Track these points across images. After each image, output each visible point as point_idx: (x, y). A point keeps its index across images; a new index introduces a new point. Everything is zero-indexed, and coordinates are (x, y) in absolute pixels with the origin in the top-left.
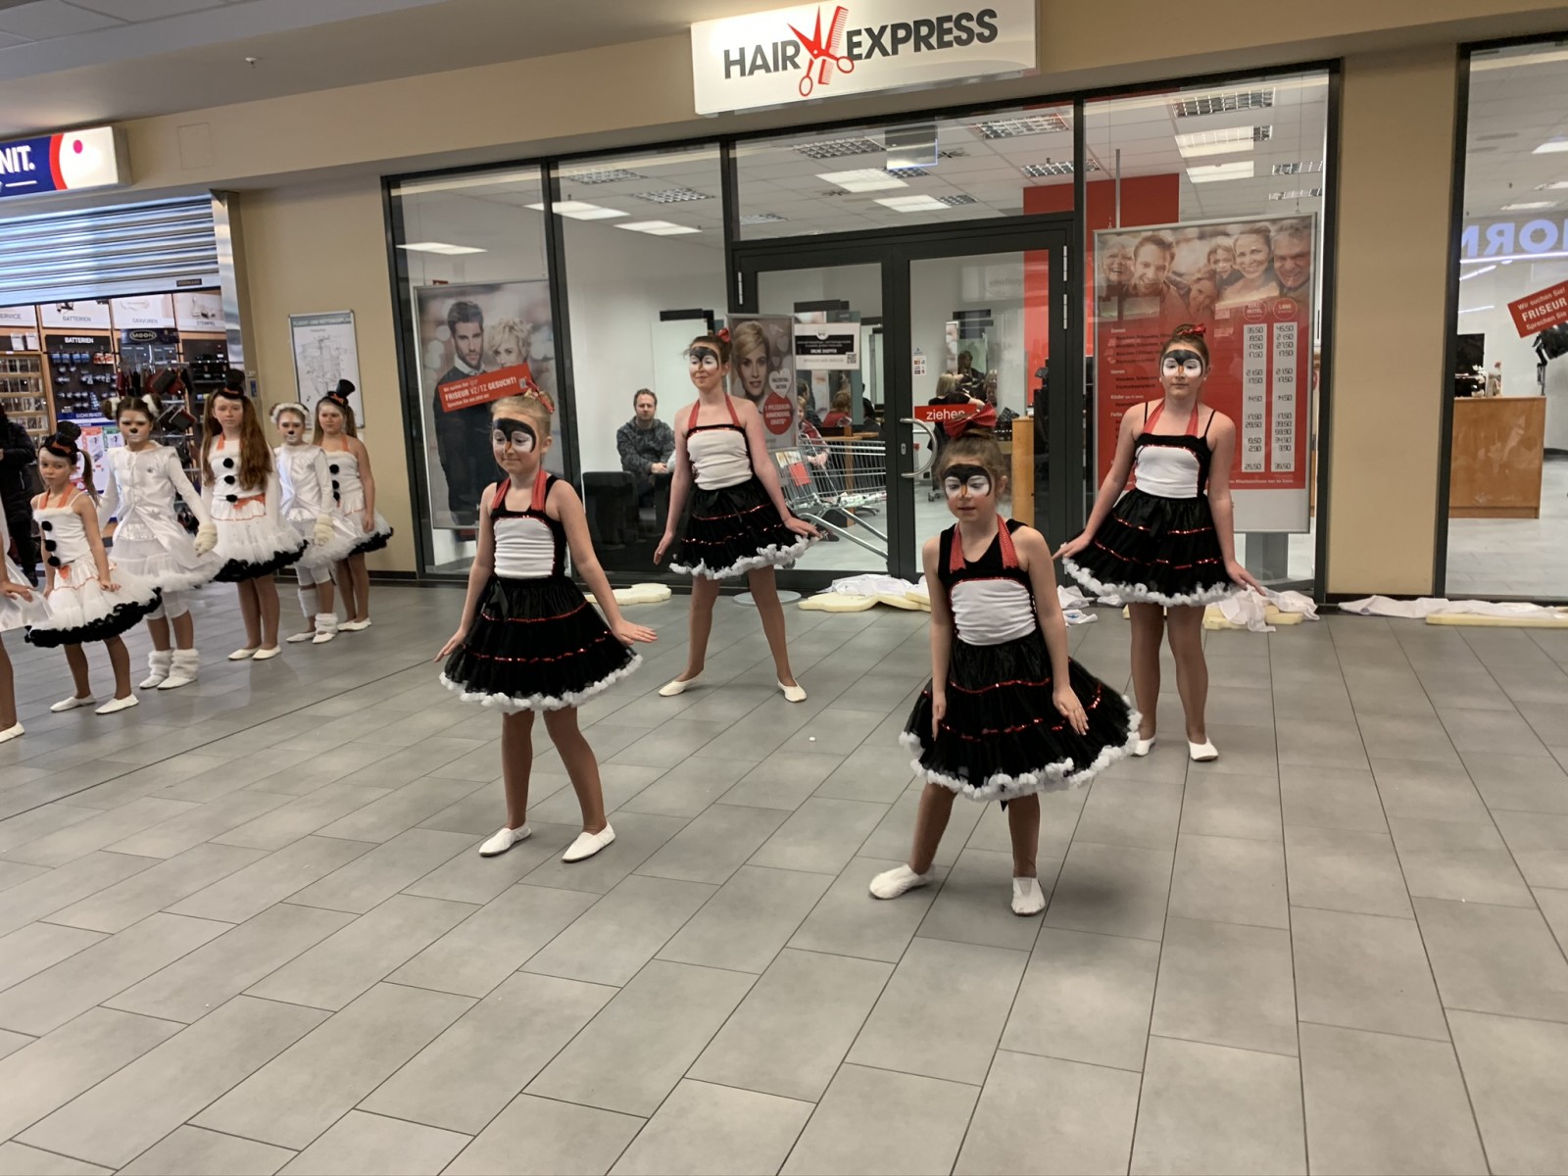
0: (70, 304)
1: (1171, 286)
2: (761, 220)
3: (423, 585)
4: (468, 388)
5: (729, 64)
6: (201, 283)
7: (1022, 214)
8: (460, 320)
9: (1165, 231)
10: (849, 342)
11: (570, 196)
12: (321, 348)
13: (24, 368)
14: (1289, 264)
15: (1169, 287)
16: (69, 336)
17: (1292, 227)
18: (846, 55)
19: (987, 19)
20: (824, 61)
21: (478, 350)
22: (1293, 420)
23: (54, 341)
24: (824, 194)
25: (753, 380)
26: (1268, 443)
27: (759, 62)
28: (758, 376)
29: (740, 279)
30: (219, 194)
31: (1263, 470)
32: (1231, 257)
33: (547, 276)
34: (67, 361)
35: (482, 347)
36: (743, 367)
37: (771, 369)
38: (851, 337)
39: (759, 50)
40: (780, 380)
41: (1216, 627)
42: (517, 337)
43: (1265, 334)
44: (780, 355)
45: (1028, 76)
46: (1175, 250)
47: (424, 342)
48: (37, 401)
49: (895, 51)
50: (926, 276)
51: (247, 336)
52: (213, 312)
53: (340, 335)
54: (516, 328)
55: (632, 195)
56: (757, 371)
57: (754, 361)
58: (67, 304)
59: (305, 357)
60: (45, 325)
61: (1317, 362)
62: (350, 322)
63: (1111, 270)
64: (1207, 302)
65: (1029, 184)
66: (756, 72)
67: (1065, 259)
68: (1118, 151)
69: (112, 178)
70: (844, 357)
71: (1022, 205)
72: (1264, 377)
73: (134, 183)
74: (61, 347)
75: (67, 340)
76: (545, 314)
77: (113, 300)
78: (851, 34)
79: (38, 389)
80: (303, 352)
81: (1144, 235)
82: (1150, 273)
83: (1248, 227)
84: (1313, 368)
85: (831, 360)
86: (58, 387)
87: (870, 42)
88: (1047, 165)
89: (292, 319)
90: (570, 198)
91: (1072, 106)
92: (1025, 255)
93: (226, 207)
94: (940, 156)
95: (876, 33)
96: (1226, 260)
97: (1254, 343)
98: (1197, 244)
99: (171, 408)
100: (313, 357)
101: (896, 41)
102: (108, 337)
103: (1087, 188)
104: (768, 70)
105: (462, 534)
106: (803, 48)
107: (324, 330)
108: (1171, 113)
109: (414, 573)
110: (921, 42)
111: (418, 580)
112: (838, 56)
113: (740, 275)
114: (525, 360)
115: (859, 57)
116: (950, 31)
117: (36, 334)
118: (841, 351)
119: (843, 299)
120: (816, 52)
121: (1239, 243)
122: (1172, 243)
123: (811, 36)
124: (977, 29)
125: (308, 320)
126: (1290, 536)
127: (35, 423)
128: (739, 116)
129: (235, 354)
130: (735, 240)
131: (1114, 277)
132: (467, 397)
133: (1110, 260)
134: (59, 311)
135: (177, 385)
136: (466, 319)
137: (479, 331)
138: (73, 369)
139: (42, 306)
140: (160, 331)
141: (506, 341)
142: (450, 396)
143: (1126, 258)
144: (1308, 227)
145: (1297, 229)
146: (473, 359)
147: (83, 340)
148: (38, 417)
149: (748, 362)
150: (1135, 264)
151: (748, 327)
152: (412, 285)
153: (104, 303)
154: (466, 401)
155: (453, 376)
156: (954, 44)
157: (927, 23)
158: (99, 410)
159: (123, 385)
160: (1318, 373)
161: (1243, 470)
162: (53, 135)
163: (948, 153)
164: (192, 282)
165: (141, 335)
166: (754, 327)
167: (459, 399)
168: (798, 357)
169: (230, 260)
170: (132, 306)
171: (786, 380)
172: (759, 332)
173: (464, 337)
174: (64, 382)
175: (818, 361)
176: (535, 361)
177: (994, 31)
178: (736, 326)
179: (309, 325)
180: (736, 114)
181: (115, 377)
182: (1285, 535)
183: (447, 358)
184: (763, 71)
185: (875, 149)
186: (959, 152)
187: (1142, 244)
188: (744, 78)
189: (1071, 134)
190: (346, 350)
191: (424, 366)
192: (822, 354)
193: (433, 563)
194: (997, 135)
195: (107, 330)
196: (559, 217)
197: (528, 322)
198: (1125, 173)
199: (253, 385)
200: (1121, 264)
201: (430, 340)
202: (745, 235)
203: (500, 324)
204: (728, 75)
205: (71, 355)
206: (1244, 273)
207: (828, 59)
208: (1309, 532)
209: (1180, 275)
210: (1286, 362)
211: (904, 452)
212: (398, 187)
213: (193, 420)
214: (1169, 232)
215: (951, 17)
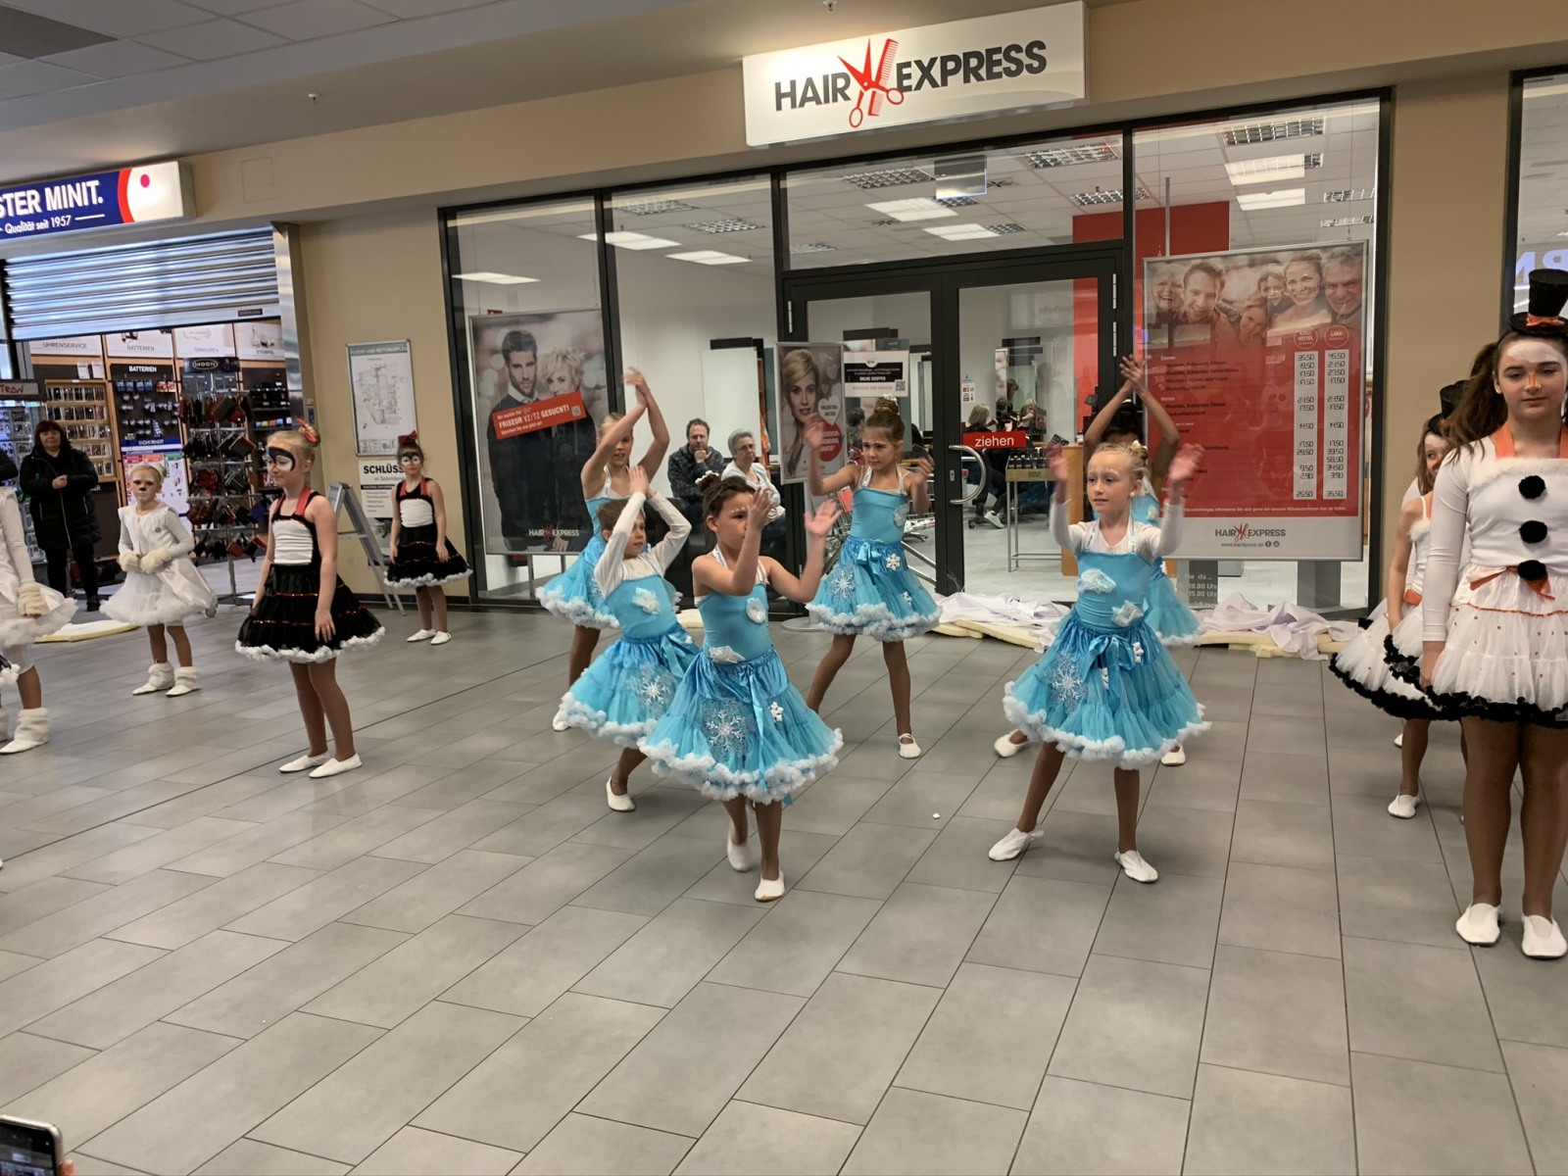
0: (135, 333)
1: (1222, 314)
2: (811, 250)
3: (476, 610)
4: (522, 415)
5: (780, 96)
6: (261, 313)
7: (1071, 242)
8: (513, 349)
9: (1215, 259)
10: (898, 369)
11: (622, 227)
12: (377, 376)
13: (89, 396)
14: (1340, 291)
15: (1219, 315)
16: (133, 365)
17: (1343, 254)
18: (896, 86)
19: (1035, 50)
20: (874, 93)
21: (531, 378)
22: (1345, 447)
23: (119, 370)
24: (874, 223)
25: (803, 407)
26: (1320, 472)
27: (810, 94)
28: (807, 404)
29: (790, 308)
30: (280, 226)
31: (1314, 497)
32: (1282, 284)
33: (600, 306)
34: (130, 390)
35: (535, 376)
36: (792, 395)
37: (820, 396)
38: (900, 365)
39: (810, 83)
40: (829, 407)
41: (1268, 655)
42: (570, 366)
43: (1316, 361)
44: (830, 382)
45: (1077, 106)
46: (1225, 277)
47: (478, 371)
48: (101, 429)
49: (944, 83)
50: (976, 305)
51: (306, 365)
52: (273, 341)
53: (396, 364)
54: (569, 356)
55: (684, 226)
56: (807, 399)
57: (803, 389)
58: (131, 334)
59: (362, 385)
60: (110, 355)
61: (1370, 389)
62: (406, 351)
63: (1160, 297)
64: (1258, 328)
65: (1080, 213)
66: (807, 104)
67: (1115, 287)
68: (1168, 179)
69: (178, 212)
70: (893, 385)
71: (1069, 232)
72: (1315, 403)
73: (197, 216)
74: (126, 376)
75: (131, 369)
76: (598, 343)
77: (176, 330)
78: (901, 66)
79: (103, 417)
80: (360, 380)
81: (1194, 262)
82: (1200, 301)
83: (1299, 254)
84: (1365, 395)
85: (880, 388)
86: (121, 414)
87: (920, 74)
88: (1097, 194)
89: (349, 347)
90: (622, 229)
91: (1122, 135)
92: (1074, 283)
93: (287, 238)
94: (989, 185)
95: (926, 65)
96: (1276, 288)
97: (1306, 370)
98: (1248, 271)
99: (231, 435)
100: (369, 386)
101: (945, 73)
102: (171, 366)
103: (1137, 216)
104: (818, 102)
105: (514, 559)
106: (853, 80)
107: (380, 359)
108: (1221, 142)
109: (467, 598)
110: (970, 73)
111: (471, 604)
112: (888, 88)
113: (790, 303)
114: (578, 388)
115: (909, 88)
116: (999, 63)
117: (101, 363)
118: (890, 379)
119: (891, 328)
120: (866, 84)
121: (1289, 271)
122: (1221, 271)
123: (861, 69)
124: (1026, 61)
125: (364, 350)
126: (1342, 563)
127: (99, 450)
128: (789, 147)
129: (294, 382)
130: (785, 269)
131: (1164, 304)
132: (520, 425)
133: (1161, 287)
134: (124, 340)
135: (237, 413)
136: (519, 348)
137: (532, 360)
138: (136, 397)
139: (108, 336)
140: (221, 360)
141: (558, 370)
142: (504, 424)
143: (1174, 285)
144: (1359, 254)
145: (1348, 256)
146: (527, 387)
147: (147, 369)
148: (102, 444)
149: (797, 390)
150: (1184, 292)
151: (798, 355)
152: (467, 314)
153: (167, 332)
154: (519, 429)
155: (507, 404)
156: (1004, 75)
157: (977, 54)
158: (161, 437)
159: (185, 413)
160: (1370, 400)
161: (1295, 498)
162: (121, 170)
163: (997, 182)
164: (252, 312)
165: (203, 364)
166: (803, 355)
167: (512, 427)
168: (847, 384)
169: (290, 290)
170: (194, 335)
171: (835, 407)
172: (808, 361)
173: (517, 366)
174: (128, 410)
175: (867, 388)
176: (587, 389)
177: (1043, 62)
178: (785, 355)
179: (367, 354)
180: (787, 145)
181: (177, 405)
182: (1338, 562)
183: (502, 386)
184: (814, 103)
185: (924, 178)
186: (1008, 181)
187: (1191, 271)
188: (794, 110)
189: (1120, 163)
190: (402, 378)
191: (478, 394)
192: (871, 381)
193: (485, 588)
194: (1047, 165)
195: (170, 359)
196: (612, 247)
197: (581, 351)
198: (1176, 201)
199: (311, 413)
200: (1171, 292)
201: (485, 368)
202: (795, 265)
203: (553, 353)
204: (779, 107)
205: (135, 383)
206: (1295, 300)
207: (879, 91)
208: (1362, 560)
209: (1231, 303)
210: (1338, 389)
211: (952, 479)
212: (454, 218)
213: (252, 447)
214: (1219, 259)
215: (1000, 48)
